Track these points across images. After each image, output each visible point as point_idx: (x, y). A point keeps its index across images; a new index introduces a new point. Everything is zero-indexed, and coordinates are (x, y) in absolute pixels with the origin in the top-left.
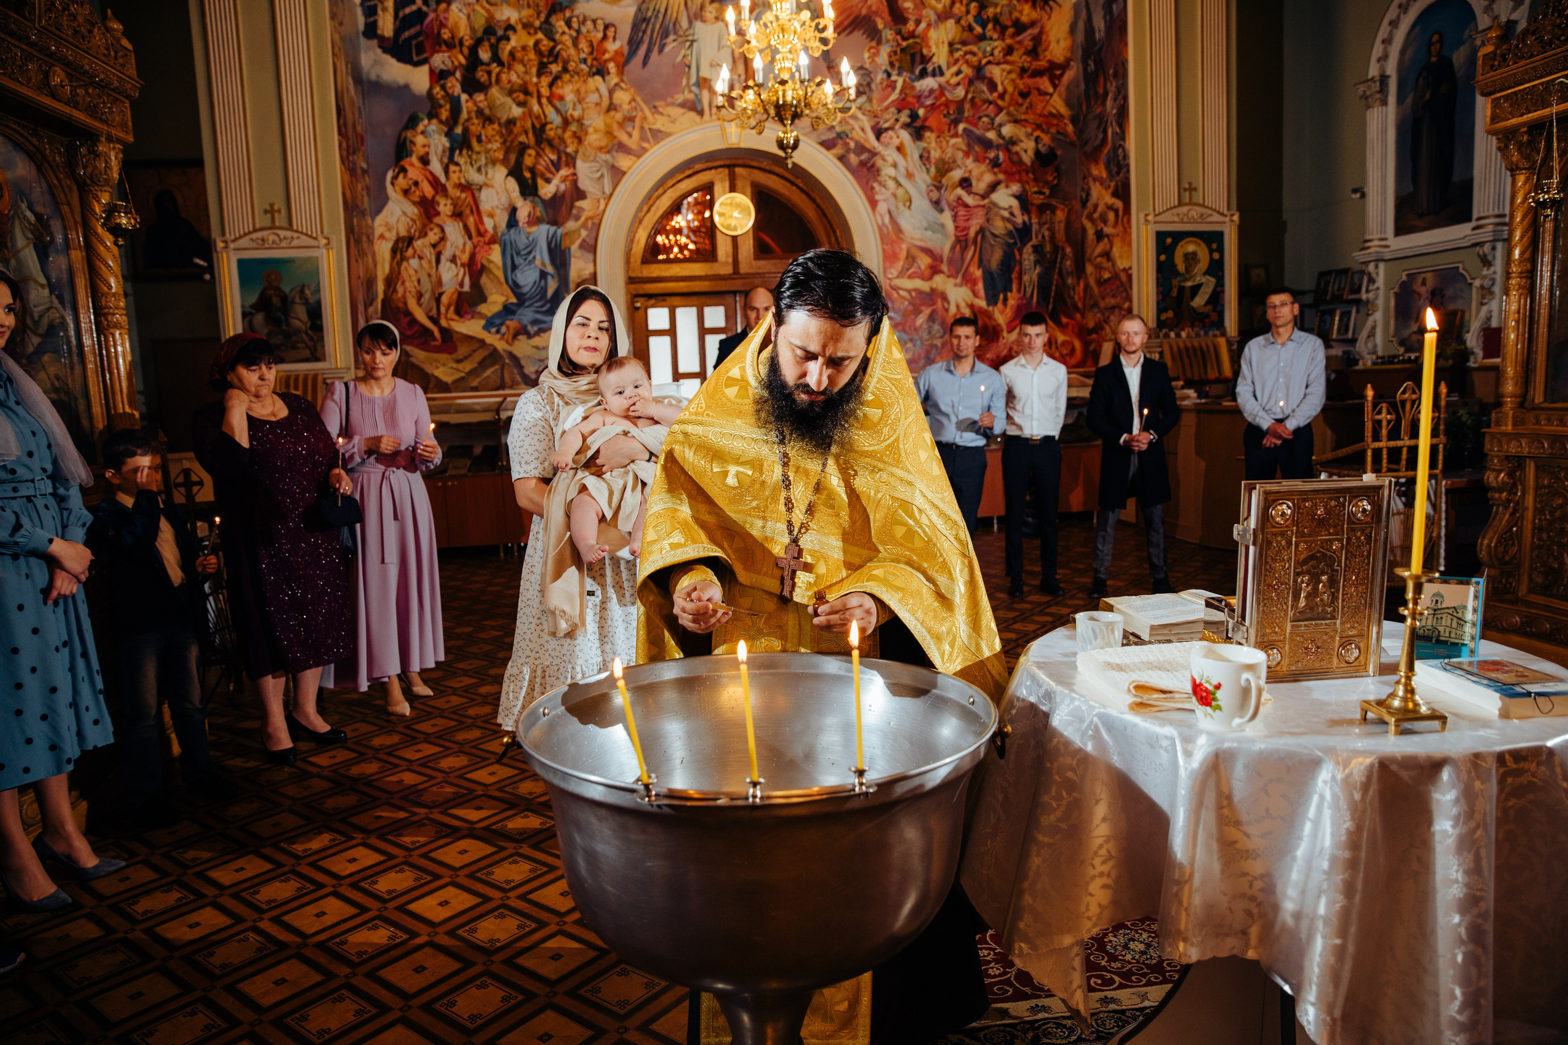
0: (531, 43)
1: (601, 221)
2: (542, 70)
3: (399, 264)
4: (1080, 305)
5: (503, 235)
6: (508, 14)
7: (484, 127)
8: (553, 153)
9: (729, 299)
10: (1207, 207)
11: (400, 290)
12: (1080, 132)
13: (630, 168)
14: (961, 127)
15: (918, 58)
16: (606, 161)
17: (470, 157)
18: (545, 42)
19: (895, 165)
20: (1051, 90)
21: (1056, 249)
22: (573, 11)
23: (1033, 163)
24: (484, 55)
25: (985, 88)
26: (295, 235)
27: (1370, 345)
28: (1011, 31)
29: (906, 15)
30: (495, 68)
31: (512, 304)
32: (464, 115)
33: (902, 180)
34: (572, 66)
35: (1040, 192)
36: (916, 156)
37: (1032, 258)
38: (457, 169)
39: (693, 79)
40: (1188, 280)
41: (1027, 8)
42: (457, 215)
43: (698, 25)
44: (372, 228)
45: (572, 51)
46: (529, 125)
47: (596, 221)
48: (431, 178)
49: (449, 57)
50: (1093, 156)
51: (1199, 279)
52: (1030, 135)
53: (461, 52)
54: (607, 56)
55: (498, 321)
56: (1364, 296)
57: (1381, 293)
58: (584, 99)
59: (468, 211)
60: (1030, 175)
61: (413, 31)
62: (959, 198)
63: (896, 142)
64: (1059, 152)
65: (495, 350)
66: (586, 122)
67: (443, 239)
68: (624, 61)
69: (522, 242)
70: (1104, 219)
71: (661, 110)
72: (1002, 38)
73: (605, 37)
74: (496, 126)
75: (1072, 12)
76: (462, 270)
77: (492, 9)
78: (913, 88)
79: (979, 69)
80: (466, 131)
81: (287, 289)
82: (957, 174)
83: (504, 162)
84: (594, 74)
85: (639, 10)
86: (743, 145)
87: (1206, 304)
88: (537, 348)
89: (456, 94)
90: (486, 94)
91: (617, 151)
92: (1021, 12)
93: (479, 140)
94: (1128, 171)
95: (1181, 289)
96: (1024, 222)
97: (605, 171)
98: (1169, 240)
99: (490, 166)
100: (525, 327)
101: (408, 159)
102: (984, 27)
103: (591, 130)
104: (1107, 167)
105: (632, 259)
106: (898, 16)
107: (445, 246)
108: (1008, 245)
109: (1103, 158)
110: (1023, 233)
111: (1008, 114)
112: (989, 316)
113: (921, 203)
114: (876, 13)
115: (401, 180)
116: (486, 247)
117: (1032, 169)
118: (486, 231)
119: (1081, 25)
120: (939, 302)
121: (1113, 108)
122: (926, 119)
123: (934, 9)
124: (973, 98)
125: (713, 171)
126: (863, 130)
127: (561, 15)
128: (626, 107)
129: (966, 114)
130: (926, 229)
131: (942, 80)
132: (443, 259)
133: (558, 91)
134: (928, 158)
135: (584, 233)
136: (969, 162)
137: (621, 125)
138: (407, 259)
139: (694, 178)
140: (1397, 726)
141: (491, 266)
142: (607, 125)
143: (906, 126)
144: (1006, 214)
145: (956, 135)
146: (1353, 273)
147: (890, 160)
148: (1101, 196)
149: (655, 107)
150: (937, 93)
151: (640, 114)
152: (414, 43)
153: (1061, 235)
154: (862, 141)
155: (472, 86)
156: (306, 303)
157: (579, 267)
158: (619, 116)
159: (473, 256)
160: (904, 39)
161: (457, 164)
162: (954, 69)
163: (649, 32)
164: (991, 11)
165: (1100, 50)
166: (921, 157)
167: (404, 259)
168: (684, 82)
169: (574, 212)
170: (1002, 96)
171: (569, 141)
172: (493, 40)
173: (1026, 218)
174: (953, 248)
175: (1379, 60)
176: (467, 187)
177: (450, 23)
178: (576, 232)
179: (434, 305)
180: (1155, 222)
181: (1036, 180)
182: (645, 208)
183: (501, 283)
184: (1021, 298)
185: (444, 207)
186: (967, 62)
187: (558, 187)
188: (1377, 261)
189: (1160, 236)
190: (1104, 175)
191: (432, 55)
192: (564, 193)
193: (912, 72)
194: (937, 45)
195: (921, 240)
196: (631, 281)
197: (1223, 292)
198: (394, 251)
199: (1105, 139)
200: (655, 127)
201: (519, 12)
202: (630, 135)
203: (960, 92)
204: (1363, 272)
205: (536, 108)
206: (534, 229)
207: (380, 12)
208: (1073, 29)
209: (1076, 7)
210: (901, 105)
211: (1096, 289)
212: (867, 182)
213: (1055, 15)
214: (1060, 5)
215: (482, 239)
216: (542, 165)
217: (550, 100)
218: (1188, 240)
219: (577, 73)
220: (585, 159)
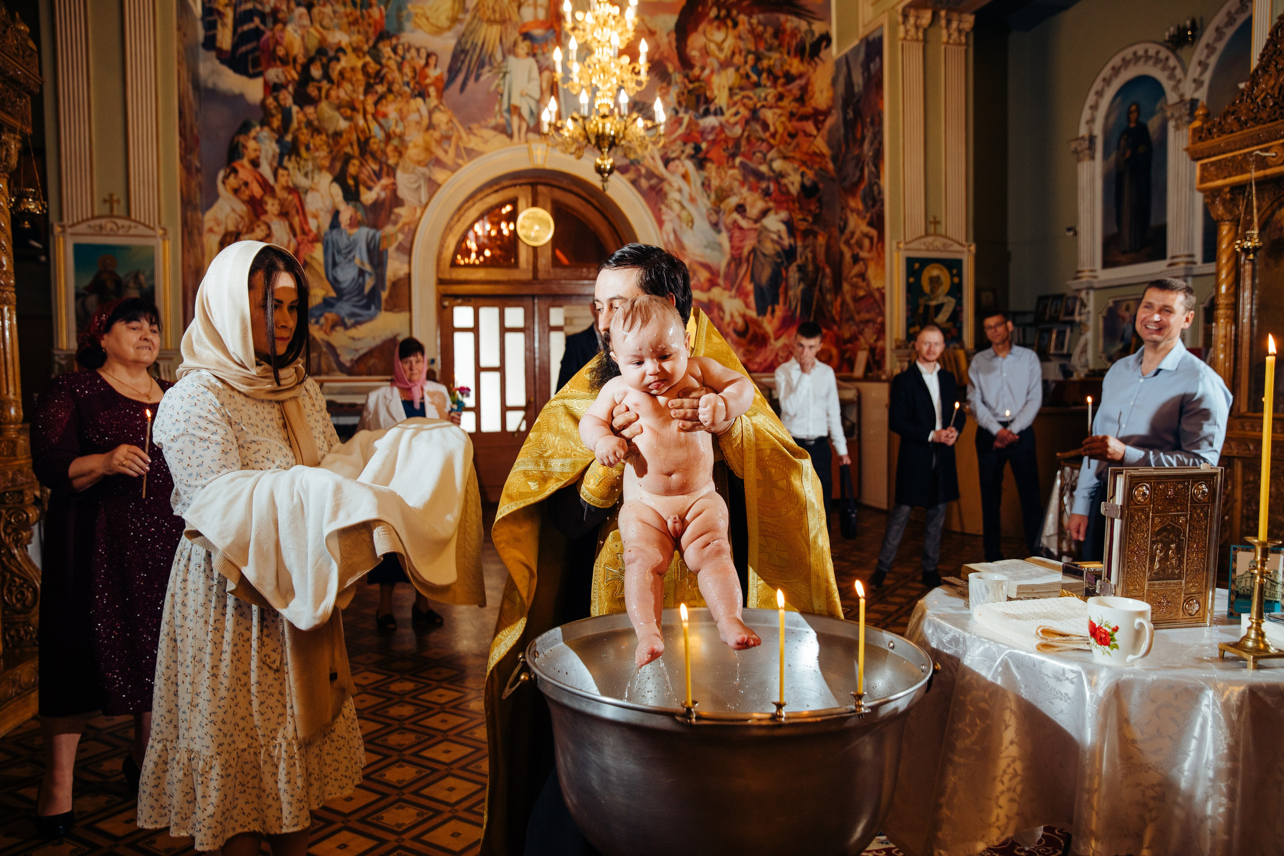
0: (359, 64)
1: (417, 226)
2: (368, 89)
4: (837, 318)
5: (326, 234)
6: (340, 37)
7: (312, 136)
8: (375, 164)
9: (528, 302)
10: (949, 238)
12: (839, 170)
13: (444, 181)
14: (738, 160)
15: (702, 99)
16: (424, 174)
17: (298, 163)
18: (373, 65)
19: (680, 190)
20: (815, 132)
21: (818, 269)
22: (398, 38)
23: (799, 194)
24: (316, 72)
25: (758, 127)
26: (133, 224)
27: (1083, 360)
28: (781, 81)
29: (693, 62)
30: (325, 85)
31: (332, 298)
32: (295, 124)
33: (686, 203)
34: (396, 87)
35: (804, 220)
36: (699, 183)
37: (797, 276)
38: (285, 172)
39: (505, 106)
40: (931, 300)
41: (796, 62)
42: (284, 214)
44: (202, 222)
45: (397, 74)
46: (354, 137)
47: (413, 227)
48: (260, 180)
49: (283, 72)
50: (851, 190)
51: (942, 299)
52: (796, 170)
53: (295, 68)
54: (428, 81)
55: (317, 313)
56: (1077, 318)
57: (1092, 316)
58: (406, 117)
59: (293, 212)
60: (797, 205)
61: (249, 46)
62: (735, 222)
63: (682, 170)
64: (821, 186)
66: (407, 138)
67: (269, 235)
68: (443, 87)
69: (343, 242)
70: (860, 245)
71: (475, 131)
72: (774, 85)
73: (427, 64)
74: (324, 137)
77: (325, 33)
78: (697, 125)
79: (754, 112)
80: (295, 139)
81: (121, 274)
82: (733, 201)
83: (330, 169)
84: (416, 96)
85: (459, 42)
86: (549, 166)
87: (949, 320)
88: (353, 339)
89: (287, 105)
90: (316, 108)
91: (434, 165)
92: (791, 65)
93: (308, 148)
94: (883, 205)
95: (927, 307)
96: (790, 245)
97: (422, 182)
98: (917, 265)
99: (316, 171)
100: (343, 319)
101: (239, 162)
102: (759, 76)
103: (411, 145)
104: (864, 201)
105: (442, 263)
106: (686, 63)
108: (777, 264)
109: (860, 193)
110: (789, 254)
111: (779, 151)
112: (760, 326)
113: (702, 225)
114: (667, 59)
115: (232, 180)
116: (310, 245)
117: (799, 199)
118: (310, 230)
119: (841, 80)
120: (716, 311)
121: (869, 151)
122: (708, 151)
123: (717, 58)
124: (748, 137)
125: (518, 188)
126: (653, 158)
127: (388, 42)
128: (443, 127)
129: (743, 149)
130: (706, 247)
131: (722, 119)
134: (709, 186)
135: (401, 237)
136: (745, 191)
137: (439, 142)
139: (500, 193)
140: (1255, 662)
141: (314, 263)
142: (426, 143)
143: (691, 157)
144: (775, 237)
145: (733, 167)
146: (1068, 298)
147: (676, 185)
148: (858, 225)
149: (470, 129)
150: (717, 130)
151: (455, 134)
152: (250, 57)
153: (821, 256)
154: (652, 168)
155: (303, 99)
156: (140, 287)
157: (395, 267)
158: (437, 135)
159: (296, 253)
160: (691, 82)
161: (286, 169)
162: (733, 110)
163: (467, 62)
164: (765, 63)
165: (858, 101)
166: (703, 184)
168: (497, 108)
169: (393, 217)
170: (773, 136)
172: (325, 60)
173: (792, 241)
174: (729, 265)
175: (1088, 122)
176: (294, 190)
177: (285, 42)
178: (394, 236)
180: (906, 250)
181: (801, 209)
182: (456, 218)
183: (321, 278)
184: (786, 311)
185: (272, 206)
186: (744, 105)
187: (379, 195)
188: (1089, 288)
189: (910, 261)
190: (861, 207)
191: (267, 69)
192: (384, 200)
193: (696, 109)
194: (719, 89)
195: (702, 257)
196: (441, 282)
197: (961, 311)
198: (222, 244)
199: (862, 177)
200: (470, 146)
201: (350, 36)
202: (446, 152)
203: (738, 130)
204: (1075, 298)
205: (361, 122)
206: (355, 231)
207: (219, 27)
208: (834, 82)
209: (838, 64)
210: (686, 139)
211: (851, 305)
212: (656, 204)
213: (820, 69)
214: (823, 62)
215: (306, 238)
216: (365, 174)
217: (374, 116)
218: (933, 265)
219: (401, 94)
220: (405, 170)
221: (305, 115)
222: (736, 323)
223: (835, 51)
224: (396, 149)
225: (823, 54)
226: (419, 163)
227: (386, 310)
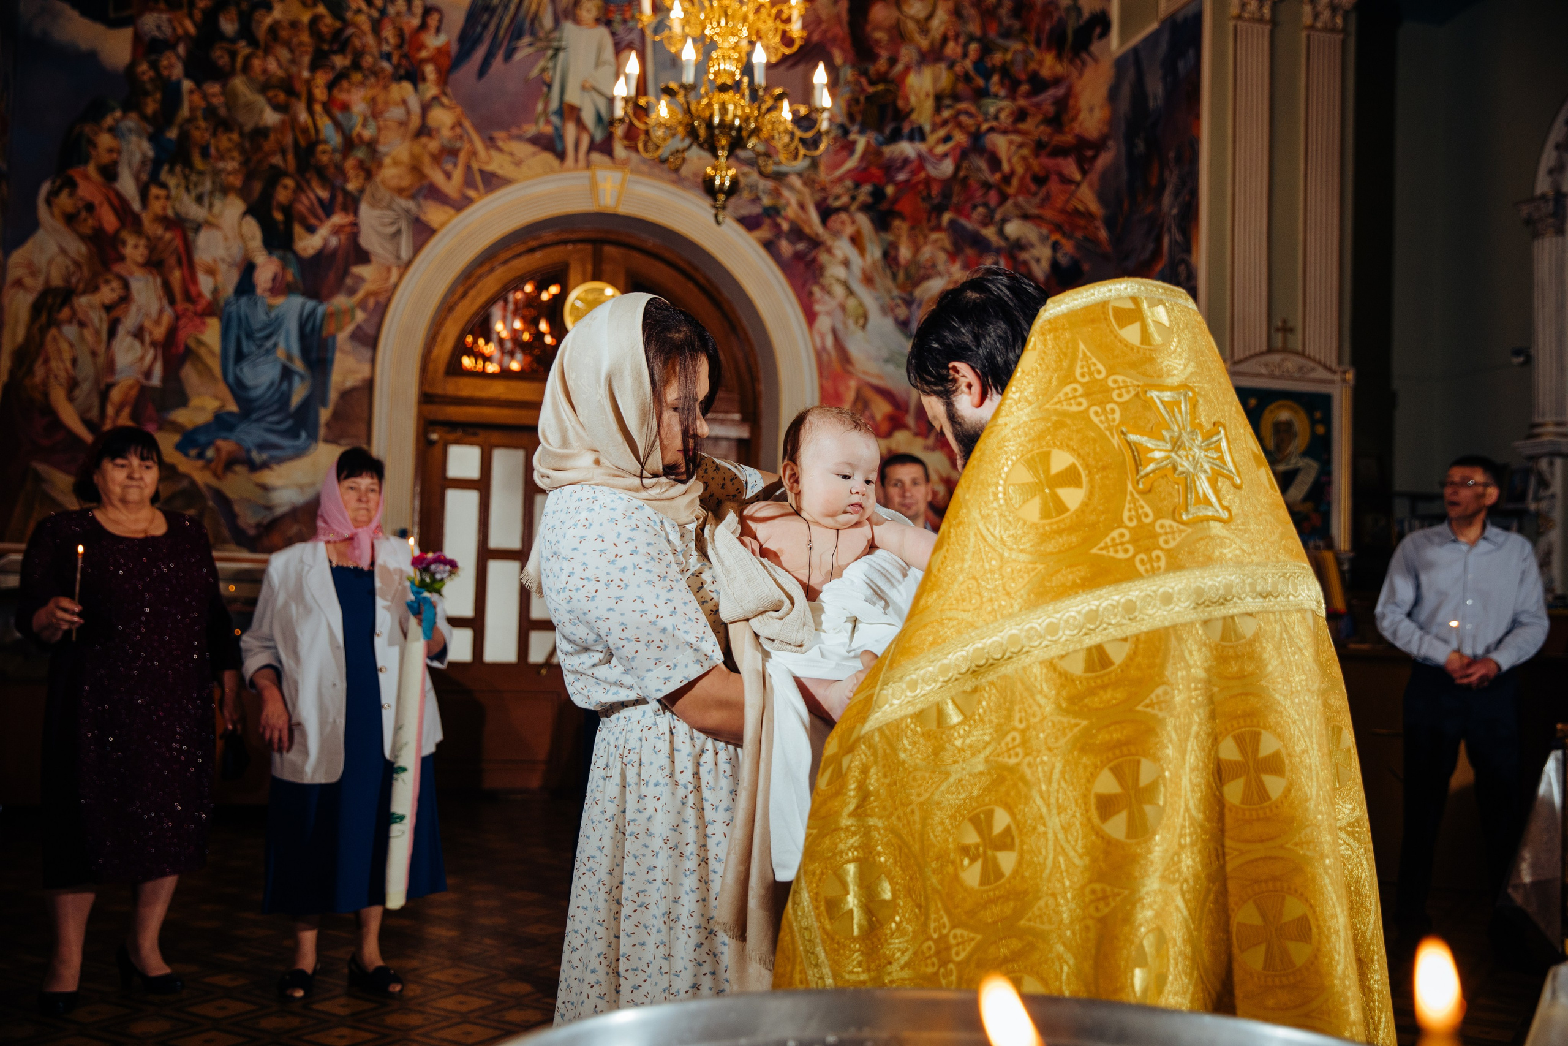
0: (306, 18)
1: (389, 300)
2: (319, 62)
3: (43, 330)
5: (227, 303)
7: (214, 134)
8: (324, 187)
10: (1309, 358)
11: (39, 372)
12: (1117, 241)
13: (443, 225)
14: (946, 217)
15: (890, 112)
16: (407, 211)
17: (186, 178)
18: (329, 20)
19: (846, 263)
20: (1078, 177)
24: (228, 26)
25: (983, 164)
28: (1025, 88)
29: (876, 49)
30: (243, 49)
31: (230, 414)
32: (185, 112)
33: (856, 286)
34: (368, 61)
36: (878, 253)
38: (162, 192)
39: (554, 104)
40: (1279, 462)
41: (1049, 59)
42: (154, 264)
43: (569, 26)
45: (370, 40)
46: (289, 140)
47: (382, 299)
48: (116, 202)
49: (170, 21)
51: (1295, 462)
52: (1044, 239)
53: (191, 16)
54: (424, 54)
55: (202, 439)
56: (1531, 507)
57: (1559, 503)
58: (381, 113)
59: (172, 261)
63: (849, 230)
64: (1085, 266)
65: (193, 483)
66: (382, 148)
67: (126, 298)
68: (449, 66)
69: (260, 317)
71: (500, 144)
72: (1012, 95)
74: (235, 136)
75: (1112, 72)
76: (151, 353)
78: (881, 154)
79: (976, 137)
80: (184, 136)
82: (936, 285)
83: (243, 193)
86: (623, 210)
87: (1305, 500)
89: (174, 78)
91: (426, 197)
92: (1041, 63)
93: (205, 154)
97: (404, 225)
98: (1253, 402)
99: (218, 195)
100: (248, 451)
101: (81, 168)
102: (987, 77)
103: (387, 161)
105: (431, 367)
106: (864, 49)
107: (127, 311)
111: (1016, 205)
113: (882, 323)
114: (834, 40)
115: (64, 200)
116: (197, 321)
118: (200, 295)
119: (1126, 90)
121: (1172, 207)
122: (896, 200)
123: (918, 45)
124: (966, 178)
125: (570, 247)
126: (802, 207)
128: (446, 133)
129: (955, 200)
130: (887, 361)
131: (922, 147)
132: (121, 331)
133: (342, 96)
134: (895, 259)
136: (956, 269)
137: (437, 159)
138: (59, 325)
139: (538, 255)
141: (202, 351)
142: (413, 156)
143: (865, 208)
145: (938, 228)
147: (839, 254)
149: (492, 139)
150: (914, 165)
154: (801, 224)
157: (346, 368)
158: (433, 145)
159: (172, 332)
160: (872, 83)
161: (164, 186)
162: (942, 133)
163: (492, 27)
164: (998, 58)
165: (1155, 124)
166: (886, 255)
167: (53, 323)
168: (540, 107)
169: (349, 281)
170: (1008, 179)
171: (351, 173)
176: (175, 223)
178: (350, 312)
179: (96, 402)
182: (460, 290)
183: (213, 378)
185: (134, 249)
186: (960, 125)
187: (326, 241)
188: (1553, 455)
191: (141, 13)
192: (335, 252)
193: (880, 130)
194: (918, 96)
195: (879, 377)
196: (426, 398)
197: (1329, 483)
198: (37, 308)
200: (491, 168)
202: (448, 176)
203: (948, 167)
204: (1529, 471)
205: (303, 117)
206: (280, 301)
208: (1113, 95)
209: (1120, 64)
210: (859, 177)
212: (804, 285)
213: (1089, 73)
214: (1096, 60)
215: (190, 307)
216: (304, 204)
217: (327, 108)
218: (1280, 402)
219: (375, 73)
220: (374, 204)
221: (205, 96)
223: (1115, 44)
224: (361, 165)
225: (1096, 47)
226: (400, 191)
227: (327, 441)
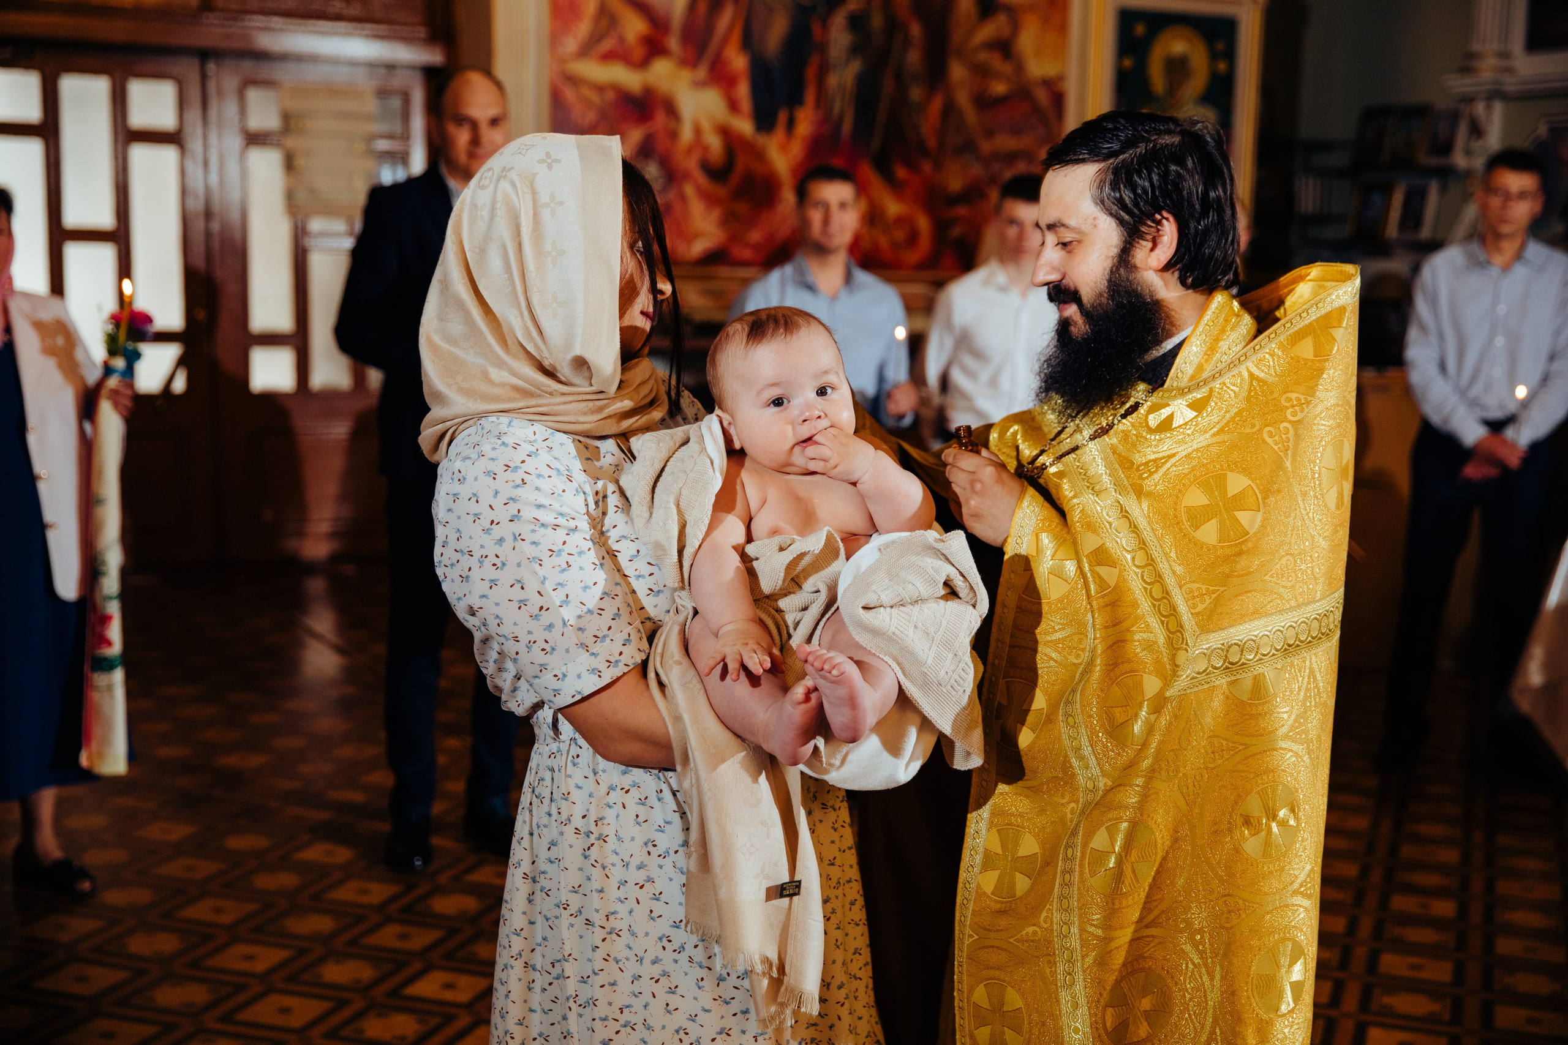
4: (932, 143)
21: (893, 26)
37: (846, 39)
56: (1459, 162)
98: (1140, 29)
112: (759, 155)
120: (662, 118)
146: (1441, 115)
174: (690, 6)
189: (1127, 18)
204: (1457, 115)
211: (970, 115)
218: (1175, 29)
222: (706, 149)
